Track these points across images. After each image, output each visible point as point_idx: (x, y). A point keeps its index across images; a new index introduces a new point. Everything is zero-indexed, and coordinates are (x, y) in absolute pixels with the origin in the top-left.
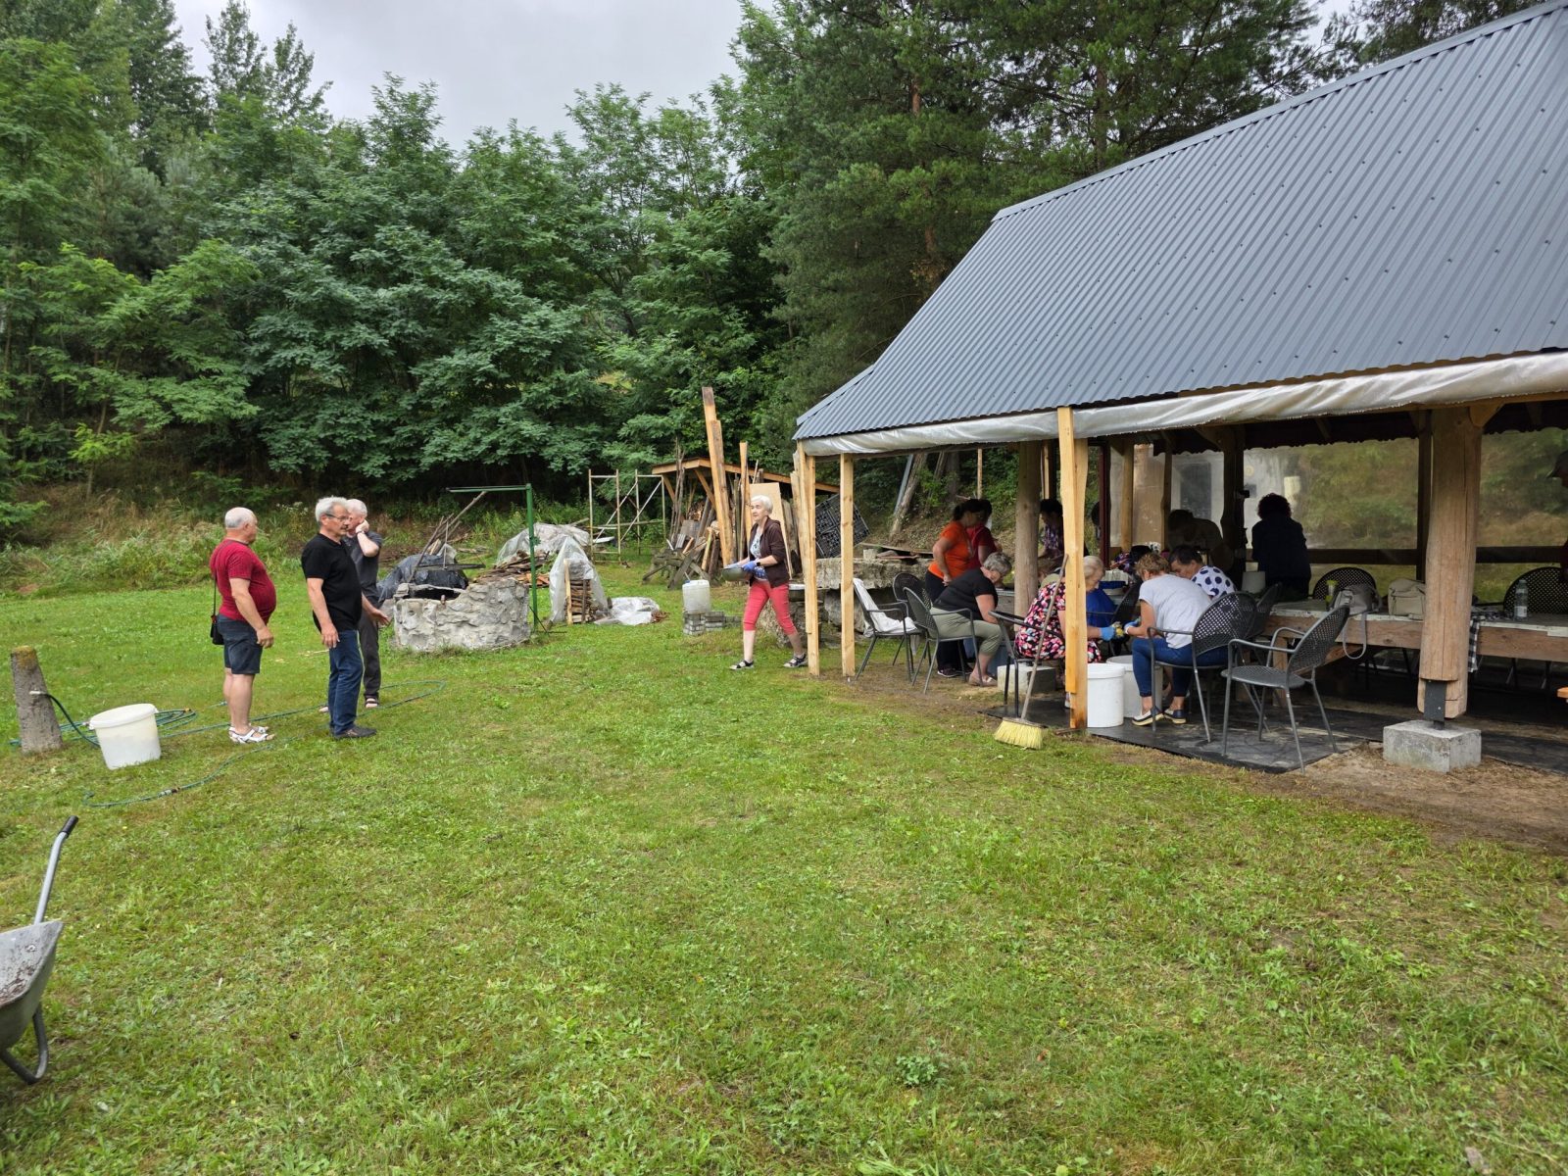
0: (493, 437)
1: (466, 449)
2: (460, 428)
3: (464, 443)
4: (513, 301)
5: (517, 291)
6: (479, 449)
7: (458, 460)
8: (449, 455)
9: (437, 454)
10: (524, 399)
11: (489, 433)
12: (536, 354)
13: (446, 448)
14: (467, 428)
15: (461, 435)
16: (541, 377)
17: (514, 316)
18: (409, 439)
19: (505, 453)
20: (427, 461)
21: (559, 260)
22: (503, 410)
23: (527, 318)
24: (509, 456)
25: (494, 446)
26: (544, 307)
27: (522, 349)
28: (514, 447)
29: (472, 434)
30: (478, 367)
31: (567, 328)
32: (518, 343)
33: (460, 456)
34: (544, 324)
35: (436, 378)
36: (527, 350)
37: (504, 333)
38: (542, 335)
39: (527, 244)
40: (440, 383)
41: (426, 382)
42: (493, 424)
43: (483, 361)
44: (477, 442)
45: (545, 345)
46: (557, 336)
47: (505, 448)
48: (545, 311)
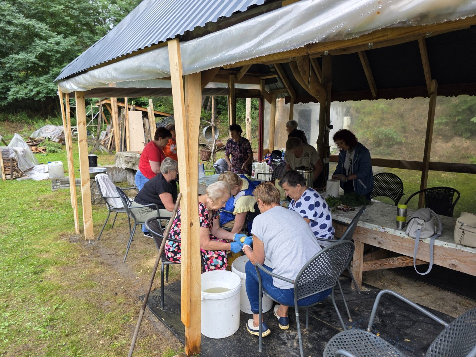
0: (38, 89)
1: (27, 94)
2: (25, 84)
3: (26, 91)
4: (45, 33)
5: (46, 29)
6: (32, 94)
7: (23, 98)
8: (18, 96)
9: (13, 95)
10: (51, 74)
11: (37, 87)
12: (54, 55)
13: (17, 93)
14: (28, 85)
15: (26, 88)
16: (58, 65)
17: (46, 39)
18: (3, 88)
19: (43, 95)
20: (10, 98)
21: (66, 18)
22: (41, 78)
23: (51, 40)
24: (45, 97)
25: (39, 93)
26: (59, 36)
27: (48, 53)
28: (47, 93)
29: (29, 87)
30: (29, 59)
31: (68, 45)
32: (46, 50)
33: (24, 96)
34: (58, 44)
35: (13, 64)
36: (50, 54)
37: (40, 46)
38: (56, 47)
39: (51, 10)
40: (14, 66)
41: (8, 65)
42: (37, 84)
43: (32, 58)
44: (32, 91)
45: (57, 52)
46: (64, 49)
47: (43, 93)
48: (59, 38)
